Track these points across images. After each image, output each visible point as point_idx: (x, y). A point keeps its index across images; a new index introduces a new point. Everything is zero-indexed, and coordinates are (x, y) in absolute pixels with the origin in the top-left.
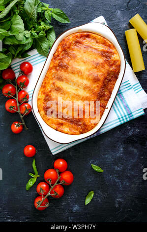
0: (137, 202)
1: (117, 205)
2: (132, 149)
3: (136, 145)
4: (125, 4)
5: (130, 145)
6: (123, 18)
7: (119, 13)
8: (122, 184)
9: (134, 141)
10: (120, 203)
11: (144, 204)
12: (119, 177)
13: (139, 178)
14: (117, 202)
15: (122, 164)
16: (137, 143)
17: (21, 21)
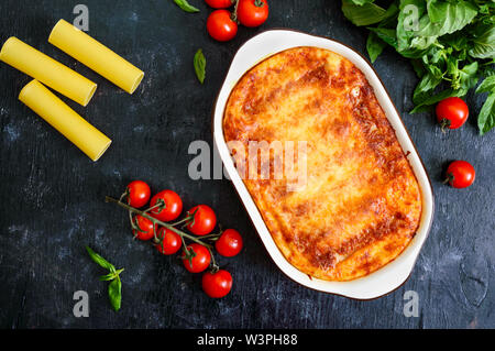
0: (18, 275)
1: (13, 229)
2: (141, 272)
3: (151, 281)
4: (475, 273)
5: (151, 268)
6: (444, 267)
7: (457, 257)
8: (62, 244)
9: (160, 277)
10: (18, 235)
11: (13, 291)
12: (78, 236)
13: (72, 283)
14: (20, 229)
15: (107, 246)
16: (156, 282)
17: (459, 26)
